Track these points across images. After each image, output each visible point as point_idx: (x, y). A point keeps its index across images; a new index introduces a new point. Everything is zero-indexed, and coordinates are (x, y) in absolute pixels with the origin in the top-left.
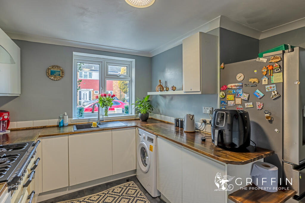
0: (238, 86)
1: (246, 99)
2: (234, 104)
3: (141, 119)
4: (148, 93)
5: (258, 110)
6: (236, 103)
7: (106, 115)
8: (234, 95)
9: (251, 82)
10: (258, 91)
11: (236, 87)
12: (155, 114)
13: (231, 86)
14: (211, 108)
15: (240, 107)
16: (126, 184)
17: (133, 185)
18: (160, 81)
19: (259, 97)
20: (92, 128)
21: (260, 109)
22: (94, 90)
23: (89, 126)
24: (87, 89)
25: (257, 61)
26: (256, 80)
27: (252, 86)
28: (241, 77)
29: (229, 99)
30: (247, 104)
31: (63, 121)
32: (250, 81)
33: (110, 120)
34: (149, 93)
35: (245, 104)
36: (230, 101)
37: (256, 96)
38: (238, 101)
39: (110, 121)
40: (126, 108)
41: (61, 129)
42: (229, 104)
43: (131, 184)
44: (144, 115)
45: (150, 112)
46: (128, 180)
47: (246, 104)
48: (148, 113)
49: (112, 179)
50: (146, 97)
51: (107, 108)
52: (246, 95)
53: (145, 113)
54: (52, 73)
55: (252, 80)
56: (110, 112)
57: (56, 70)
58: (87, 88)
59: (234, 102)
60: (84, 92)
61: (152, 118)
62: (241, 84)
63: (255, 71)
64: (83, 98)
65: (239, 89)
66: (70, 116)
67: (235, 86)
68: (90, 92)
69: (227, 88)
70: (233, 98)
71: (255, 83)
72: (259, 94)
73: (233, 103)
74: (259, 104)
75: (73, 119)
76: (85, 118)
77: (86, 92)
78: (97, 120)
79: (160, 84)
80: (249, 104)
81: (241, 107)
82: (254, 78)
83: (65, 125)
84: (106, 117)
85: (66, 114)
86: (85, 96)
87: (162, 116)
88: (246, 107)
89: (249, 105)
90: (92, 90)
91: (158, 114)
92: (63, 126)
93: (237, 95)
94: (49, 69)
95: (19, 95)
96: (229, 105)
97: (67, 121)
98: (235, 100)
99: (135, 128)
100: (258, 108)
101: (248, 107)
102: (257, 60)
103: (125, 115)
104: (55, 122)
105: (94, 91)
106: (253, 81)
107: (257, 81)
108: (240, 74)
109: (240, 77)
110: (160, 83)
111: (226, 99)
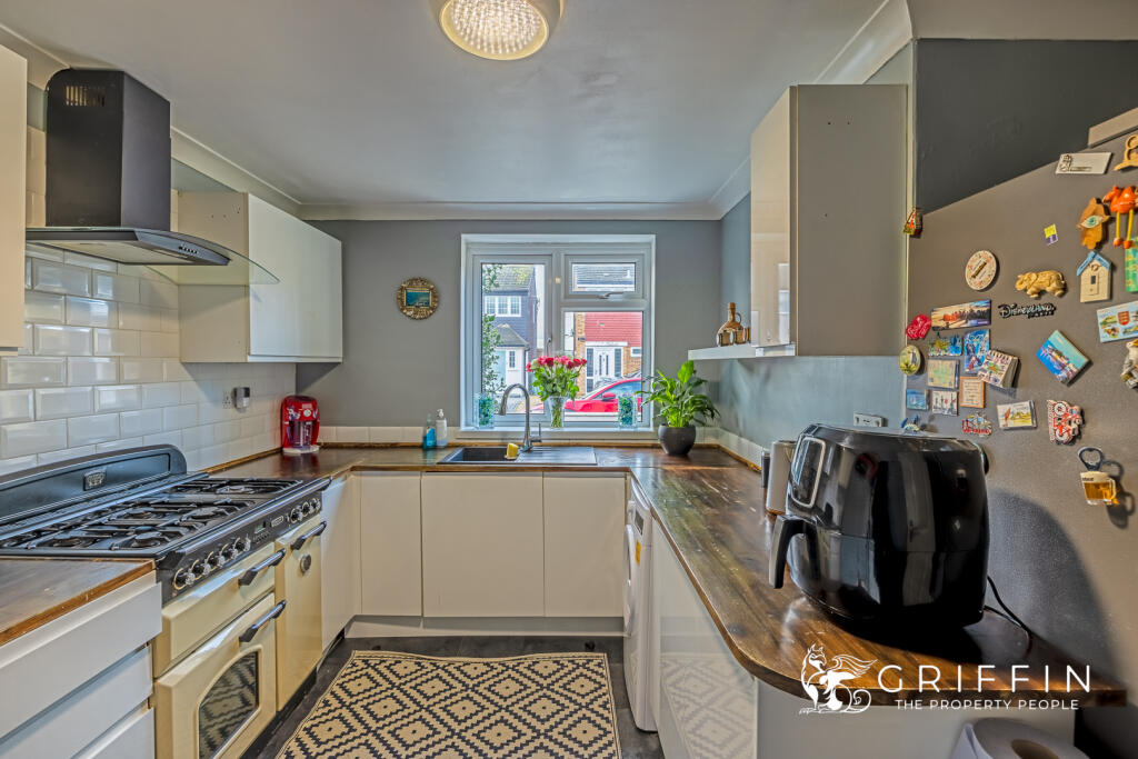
0: (972, 316)
1: (999, 385)
2: (955, 404)
3: (668, 447)
4: (690, 352)
5: (1058, 443)
6: (964, 403)
7: (557, 422)
8: (954, 363)
9: (1026, 290)
10: (1057, 339)
11: (961, 323)
12: (727, 433)
13: (945, 318)
14: (880, 420)
15: (979, 423)
16: (581, 656)
17: (599, 665)
18: (733, 309)
19: (1064, 374)
20: (507, 460)
21: (1065, 437)
22: (630, 345)
23: (498, 453)
24: (611, 343)
25: (1058, 172)
26: (1047, 280)
27: (1031, 315)
28: (982, 268)
29: (937, 383)
30: (1007, 407)
31: (433, 432)
32: (1019, 287)
33: (567, 441)
34: (693, 355)
35: (999, 407)
36: (942, 393)
37: (1050, 369)
38: (972, 394)
39: (568, 446)
40: (624, 404)
41: (430, 453)
42: (934, 403)
43: (596, 662)
44: (674, 432)
45: (700, 422)
46: (590, 645)
47: (1002, 409)
48: (693, 428)
49: (549, 630)
50: (683, 368)
51: (559, 402)
52: (999, 364)
53: (681, 425)
54: (411, 300)
55: (1029, 282)
56: (568, 416)
57: (417, 290)
58: (607, 340)
59: (955, 394)
60: (600, 353)
61: (719, 447)
62: (982, 307)
63: (1050, 231)
64: (598, 369)
65: (976, 331)
66: (454, 422)
67: (961, 316)
68: (618, 353)
69: (929, 326)
70: (952, 377)
71: (1045, 299)
72: (1060, 355)
73: (950, 402)
74: (1060, 409)
75: (463, 428)
76: (496, 429)
77: (607, 353)
78: (523, 437)
79: (734, 320)
80: (1014, 408)
81: (984, 422)
82: (1038, 271)
83: (441, 444)
84: (556, 430)
85: (441, 414)
86: (604, 364)
87: (744, 440)
88: (1002, 423)
89: (1015, 413)
90: (626, 344)
91: (734, 432)
92: (435, 448)
93: (969, 359)
94: (402, 289)
95: (340, 360)
96: (936, 408)
97: (445, 433)
98: (958, 389)
99: (623, 473)
100: (1054, 433)
101: (1011, 424)
102: (1062, 166)
103: (621, 427)
104: (414, 434)
105: (631, 349)
106: (1033, 289)
107: (1054, 285)
108: (981, 252)
109: (979, 268)
110: (733, 314)
111: (925, 381)
